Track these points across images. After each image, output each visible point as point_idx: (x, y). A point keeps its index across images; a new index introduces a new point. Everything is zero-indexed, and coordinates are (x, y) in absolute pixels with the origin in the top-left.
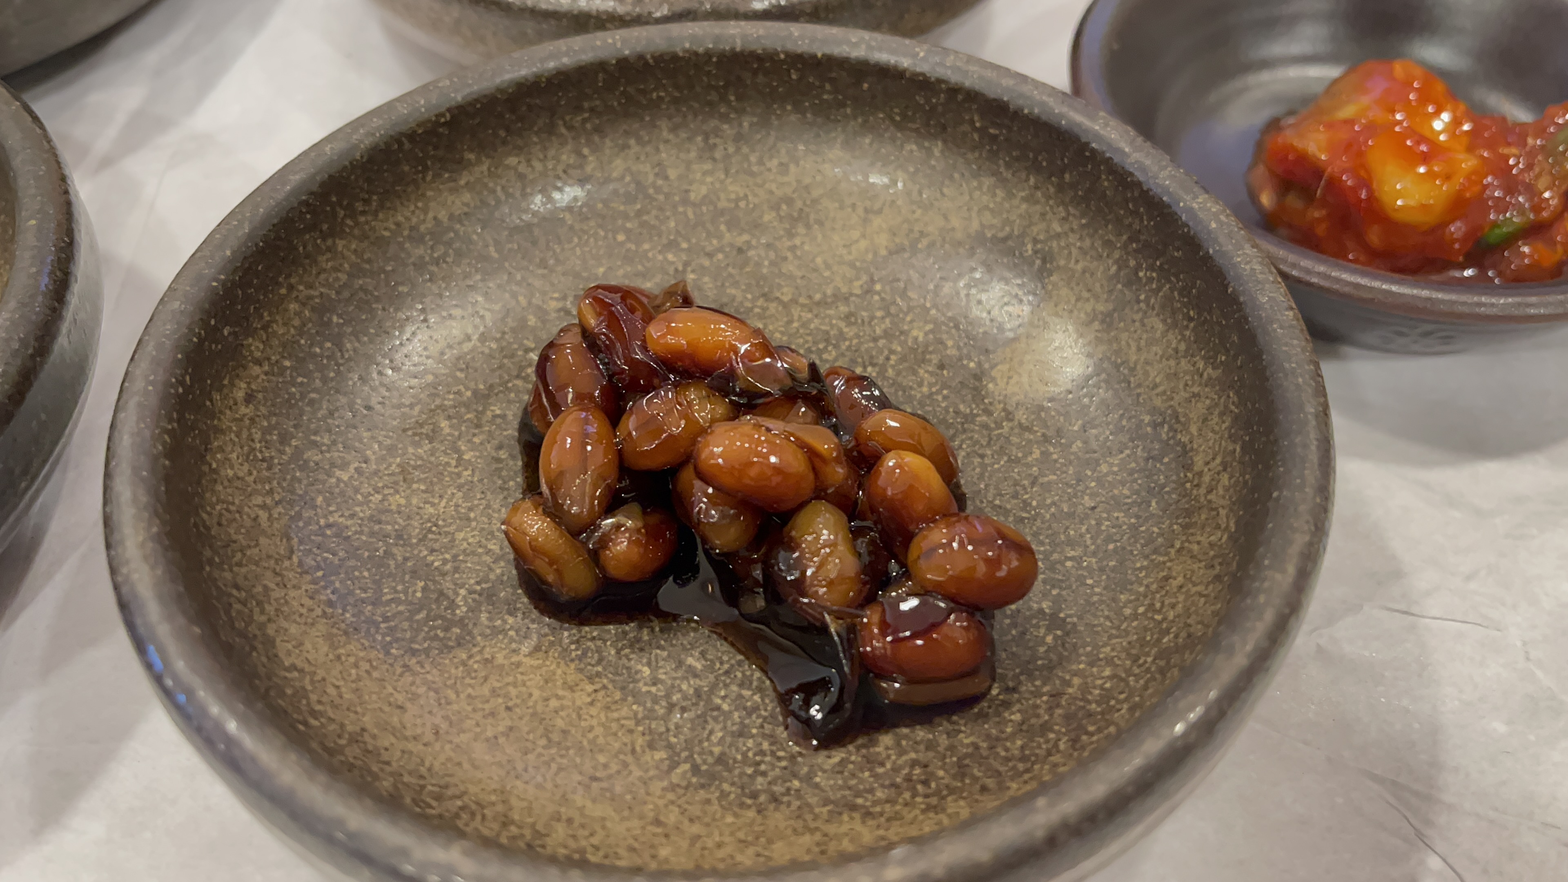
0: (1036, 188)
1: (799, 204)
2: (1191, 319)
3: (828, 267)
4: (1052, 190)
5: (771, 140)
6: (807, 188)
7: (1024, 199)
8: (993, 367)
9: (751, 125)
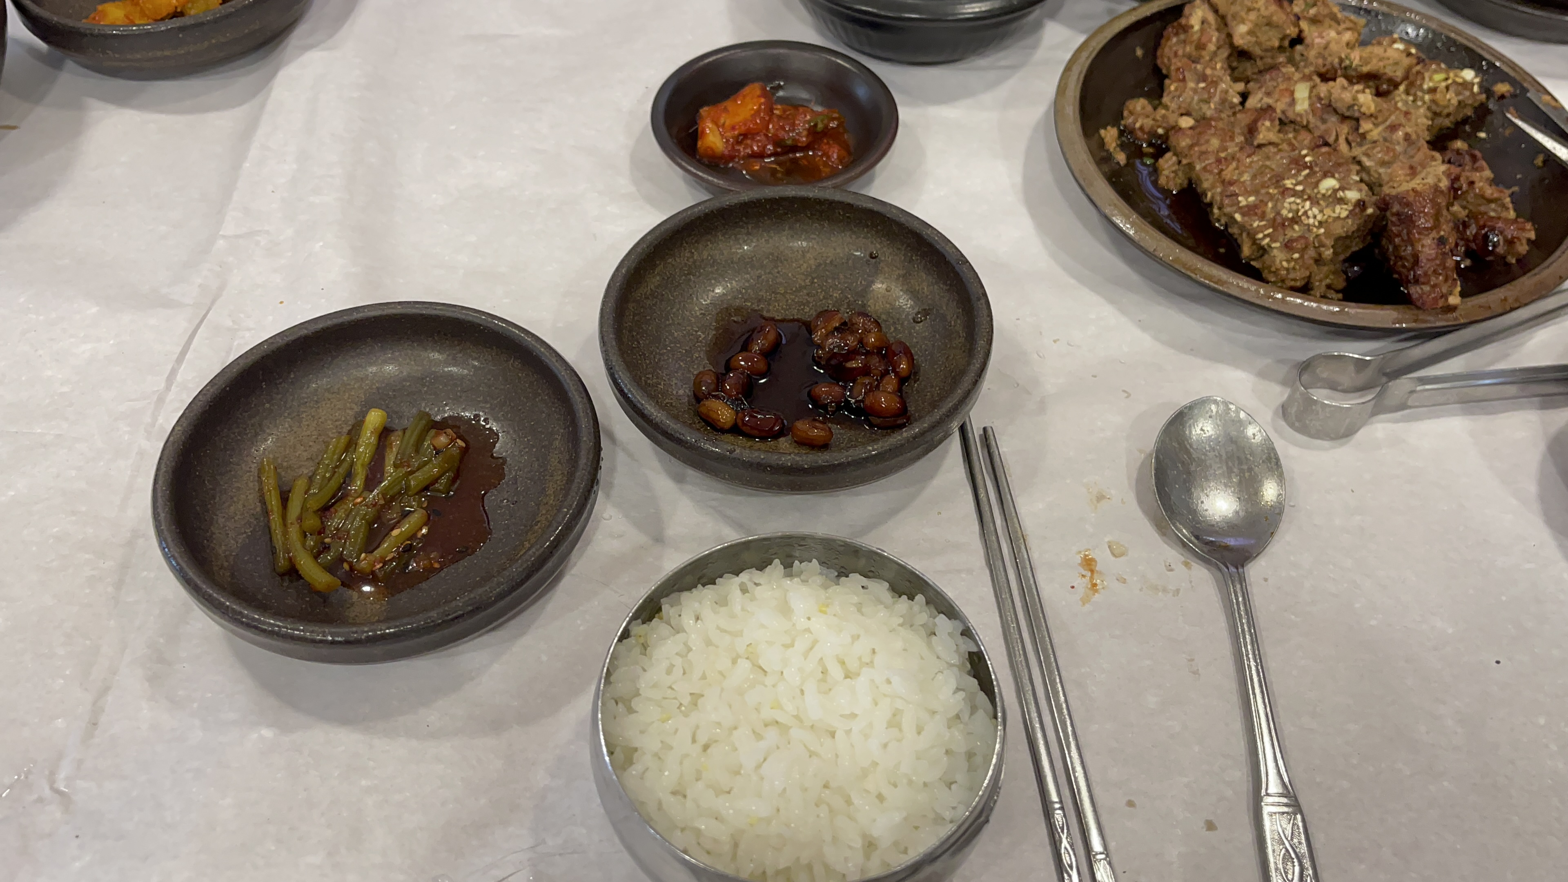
0: (868, 233)
1: (776, 254)
2: (935, 271)
3: (794, 277)
4: (874, 233)
5: (760, 231)
6: (777, 247)
7: (864, 238)
8: (868, 301)
9: (752, 227)
